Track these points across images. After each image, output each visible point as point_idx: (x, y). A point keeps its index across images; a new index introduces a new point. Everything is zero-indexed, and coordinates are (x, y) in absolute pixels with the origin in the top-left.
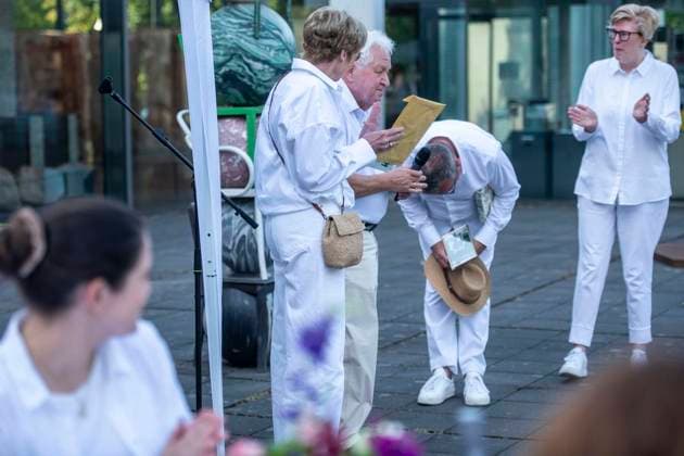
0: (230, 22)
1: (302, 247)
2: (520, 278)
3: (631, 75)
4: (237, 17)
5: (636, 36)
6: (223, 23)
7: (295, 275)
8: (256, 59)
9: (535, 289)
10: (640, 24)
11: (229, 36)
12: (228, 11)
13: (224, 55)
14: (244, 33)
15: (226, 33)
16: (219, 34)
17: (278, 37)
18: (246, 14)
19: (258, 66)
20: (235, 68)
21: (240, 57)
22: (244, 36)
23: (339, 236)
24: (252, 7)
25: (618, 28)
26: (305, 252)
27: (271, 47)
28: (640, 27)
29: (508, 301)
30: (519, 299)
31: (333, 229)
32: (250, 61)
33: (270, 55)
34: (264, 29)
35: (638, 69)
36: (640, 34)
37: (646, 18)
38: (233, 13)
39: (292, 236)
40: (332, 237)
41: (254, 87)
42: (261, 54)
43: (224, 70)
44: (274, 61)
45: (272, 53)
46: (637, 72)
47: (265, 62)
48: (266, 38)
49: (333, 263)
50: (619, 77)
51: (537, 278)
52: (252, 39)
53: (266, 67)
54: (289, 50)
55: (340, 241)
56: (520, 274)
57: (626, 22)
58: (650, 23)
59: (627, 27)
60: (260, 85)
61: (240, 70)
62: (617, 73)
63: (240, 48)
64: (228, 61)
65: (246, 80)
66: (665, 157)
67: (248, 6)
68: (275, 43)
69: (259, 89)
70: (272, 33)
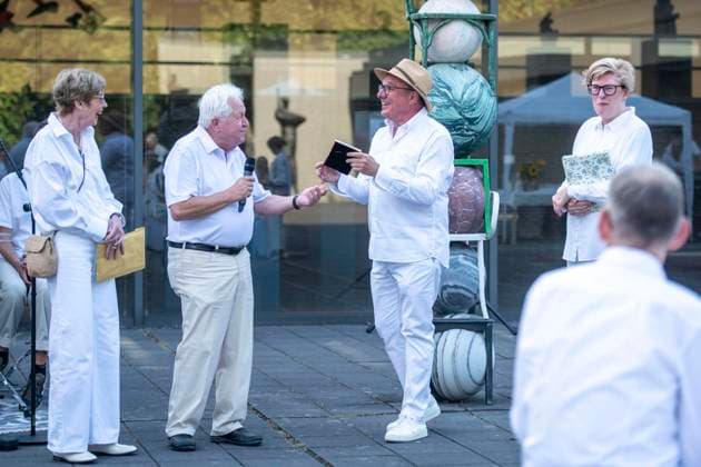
17: (445, 95)
27: (434, 104)
36: (623, 87)
54: (455, 106)
68: (439, 101)
70: (439, 91)
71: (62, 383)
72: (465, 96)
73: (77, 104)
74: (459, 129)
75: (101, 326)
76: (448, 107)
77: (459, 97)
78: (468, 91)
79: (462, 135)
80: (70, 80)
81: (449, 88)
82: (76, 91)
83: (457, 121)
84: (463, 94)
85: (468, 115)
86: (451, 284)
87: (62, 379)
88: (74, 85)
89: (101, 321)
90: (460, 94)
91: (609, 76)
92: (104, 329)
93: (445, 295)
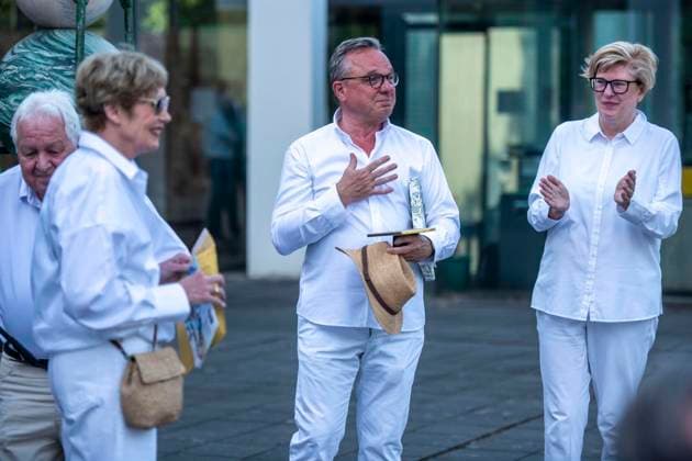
0: (42, 57)
1: (92, 399)
2: (483, 412)
3: (615, 142)
4: (52, 48)
5: (635, 86)
6: (30, 56)
7: (85, 438)
9: (499, 431)
10: (640, 69)
11: (38, 76)
12: (39, 40)
14: (61, 72)
15: (35, 72)
16: (25, 73)
18: (64, 45)
22: (61, 77)
23: (144, 384)
24: (73, 35)
25: (608, 76)
26: (97, 407)
28: (639, 74)
29: (457, 448)
30: (473, 446)
31: (135, 374)
35: (625, 133)
38: (46, 43)
39: (80, 383)
40: (134, 385)
46: (624, 137)
49: (137, 422)
50: (598, 143)
51: (506, 414)
55: (146, 391)
56: (484, 407)
57: (621, 67)
59: (623, 74)
62: (597, 137)
66: (657, 259)
67: (68, 32)
73: (109, 111)
80: (96, 67)
82: (105, 85)
88: (103, 75)
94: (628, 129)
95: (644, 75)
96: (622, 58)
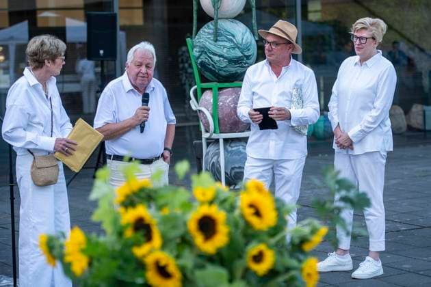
5: (371, 40)
8: (215, 54)
10: (374, 31)
11: (202, 40)
13: (199, 52)
14: (209, 38)
17: (232, 41)
19: (216, 58)
20: (204, 60)
21: (206, 53)
22: (209, 40)
26: (22, 177)
27: (224, 47)
28: (373, 34)
32: (211, 56)
33: (224, 52)
34: (222, 35)
36: (374, 38)
37: (377, 27)
41: (217, 71)
42: (218, 51)
43: (200, 60)
44: (226, 55)
45: (225, 50)
47: (220, 56)
48: (222, 41)
52: (213, 42)
53: (221, 59)
54: (239, 48)
55: (39, 171)
58: (380, 31)
59: (365, 34)
60: (220, 70)
61: (207, 61)
63: (206, 47)
64: (200, 55)
65: (211, 67)
68: (228, 44)
69: (220, 72)
70: (227, 38)
71: (32, 264)
72: (244, 41)
73: (46, 61)
74: (241, 63)
75: (58, 220)
76: (234, 48)
77: (240, 42)
78: (245, 37)
79: (241, 67)
80: (42, 44)
81: (233, 36)
82: (47, 52)
83: (240, 57)
84: (242, 39)
85: (246, 54)
86: (237, 166)
87: (32, 261)
88: (46, 48)
89: (57, 216)
90: (241, 39)
91: (363, 31)
92: (61, 222)
93: (233, 173)
94: (369, 60)
95: (375, 35)
96: (364, 26)
